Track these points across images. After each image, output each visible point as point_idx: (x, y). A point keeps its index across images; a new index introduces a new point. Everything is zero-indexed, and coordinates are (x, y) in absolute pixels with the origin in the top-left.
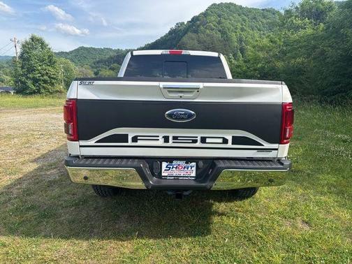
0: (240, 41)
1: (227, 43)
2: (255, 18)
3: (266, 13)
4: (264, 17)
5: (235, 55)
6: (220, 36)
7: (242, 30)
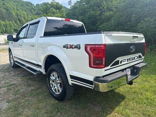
0: (17, 15)
1: (10, 15)
2: (22, 5)
3: (28, 4)
4: (27, 5)
5: (15, 22)
6: (5, 11)
7: (17, 10)
